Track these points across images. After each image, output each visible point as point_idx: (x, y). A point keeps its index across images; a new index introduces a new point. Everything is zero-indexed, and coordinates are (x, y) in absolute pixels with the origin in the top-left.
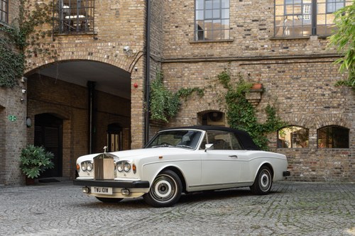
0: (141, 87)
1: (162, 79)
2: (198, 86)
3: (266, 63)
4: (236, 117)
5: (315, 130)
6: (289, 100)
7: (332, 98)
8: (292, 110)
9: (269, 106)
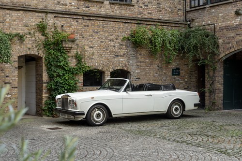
3: (75, 17)
5: (109, 73)
6: (91, 49)
7: (120, 49)
8: (94, 57)
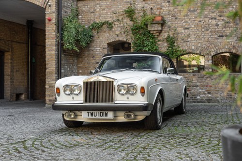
0: (54, 21)
1: (78, 15)
2: (108, 20)
4: (140, 46)
5: (210, 57)
6: (186, 31)
7: (225, 27)
8: (189, 39)
9: (169, 36)
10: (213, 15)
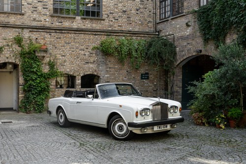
3: (48, 31)
4: (28, 68)
5: (80, 77)
6: (63, 57)
7: (90, 57)
8: (65, 64)
9: (50, 61)
10: (82, 47)
